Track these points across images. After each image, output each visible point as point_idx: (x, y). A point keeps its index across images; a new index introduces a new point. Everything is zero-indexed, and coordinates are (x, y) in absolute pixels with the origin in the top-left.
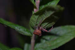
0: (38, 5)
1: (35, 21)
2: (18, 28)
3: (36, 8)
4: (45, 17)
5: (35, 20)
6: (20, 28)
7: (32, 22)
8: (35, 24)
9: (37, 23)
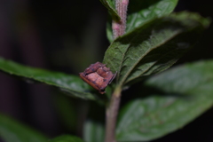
0: (125, 12)
1: (118, 60)
2: (62, 81)
3: (118, 20)
4: (148, 47)
5: (120, 57)
6: (69, 83)
7: (111, 63)
8: (120, 68)
9: (125, 64)
